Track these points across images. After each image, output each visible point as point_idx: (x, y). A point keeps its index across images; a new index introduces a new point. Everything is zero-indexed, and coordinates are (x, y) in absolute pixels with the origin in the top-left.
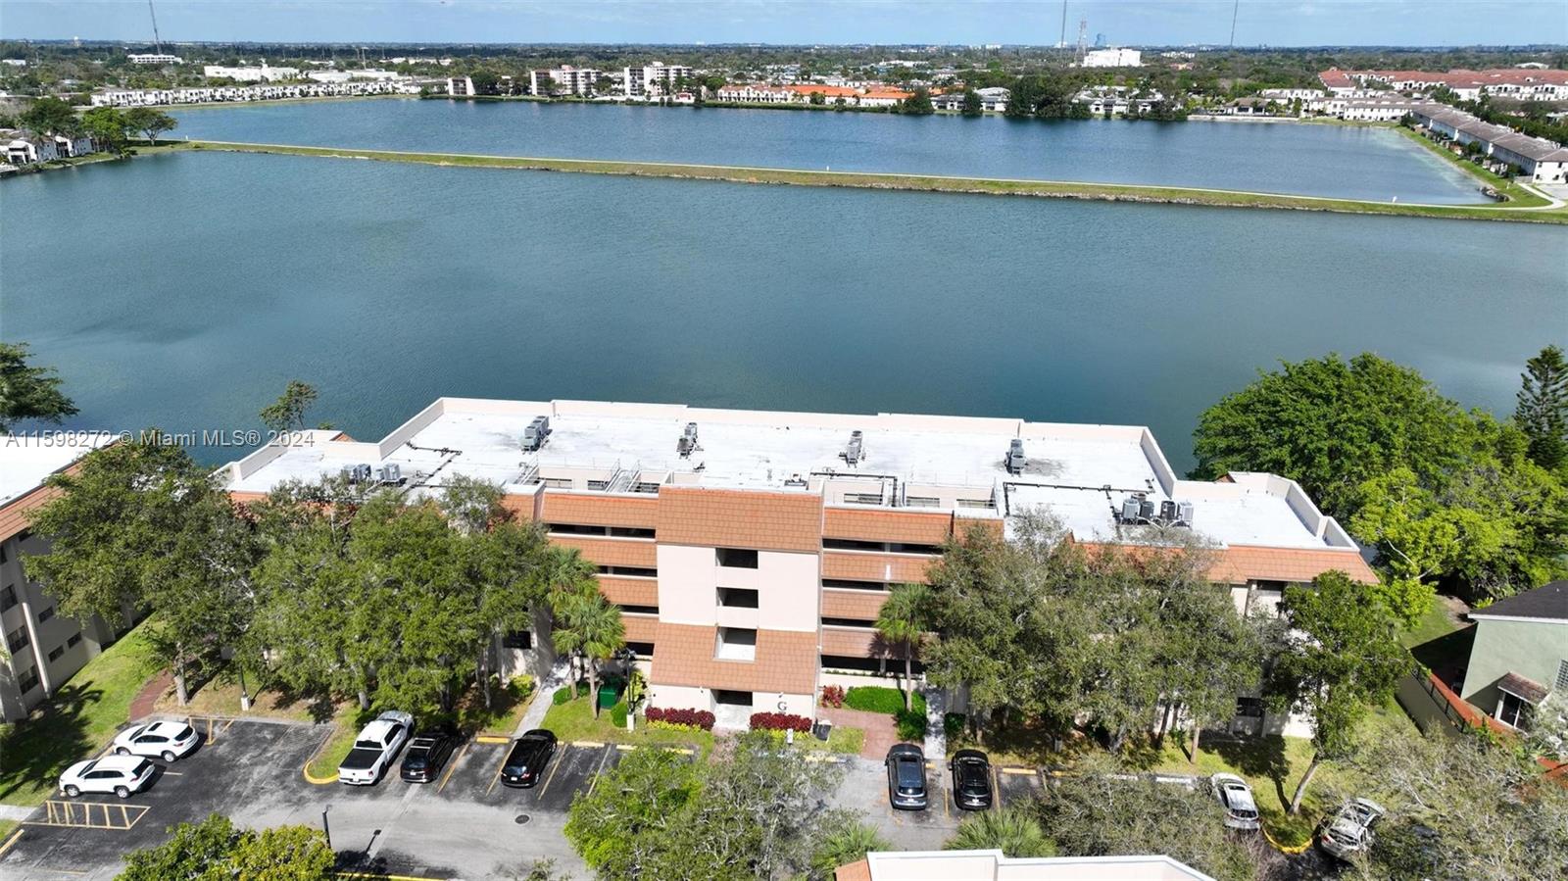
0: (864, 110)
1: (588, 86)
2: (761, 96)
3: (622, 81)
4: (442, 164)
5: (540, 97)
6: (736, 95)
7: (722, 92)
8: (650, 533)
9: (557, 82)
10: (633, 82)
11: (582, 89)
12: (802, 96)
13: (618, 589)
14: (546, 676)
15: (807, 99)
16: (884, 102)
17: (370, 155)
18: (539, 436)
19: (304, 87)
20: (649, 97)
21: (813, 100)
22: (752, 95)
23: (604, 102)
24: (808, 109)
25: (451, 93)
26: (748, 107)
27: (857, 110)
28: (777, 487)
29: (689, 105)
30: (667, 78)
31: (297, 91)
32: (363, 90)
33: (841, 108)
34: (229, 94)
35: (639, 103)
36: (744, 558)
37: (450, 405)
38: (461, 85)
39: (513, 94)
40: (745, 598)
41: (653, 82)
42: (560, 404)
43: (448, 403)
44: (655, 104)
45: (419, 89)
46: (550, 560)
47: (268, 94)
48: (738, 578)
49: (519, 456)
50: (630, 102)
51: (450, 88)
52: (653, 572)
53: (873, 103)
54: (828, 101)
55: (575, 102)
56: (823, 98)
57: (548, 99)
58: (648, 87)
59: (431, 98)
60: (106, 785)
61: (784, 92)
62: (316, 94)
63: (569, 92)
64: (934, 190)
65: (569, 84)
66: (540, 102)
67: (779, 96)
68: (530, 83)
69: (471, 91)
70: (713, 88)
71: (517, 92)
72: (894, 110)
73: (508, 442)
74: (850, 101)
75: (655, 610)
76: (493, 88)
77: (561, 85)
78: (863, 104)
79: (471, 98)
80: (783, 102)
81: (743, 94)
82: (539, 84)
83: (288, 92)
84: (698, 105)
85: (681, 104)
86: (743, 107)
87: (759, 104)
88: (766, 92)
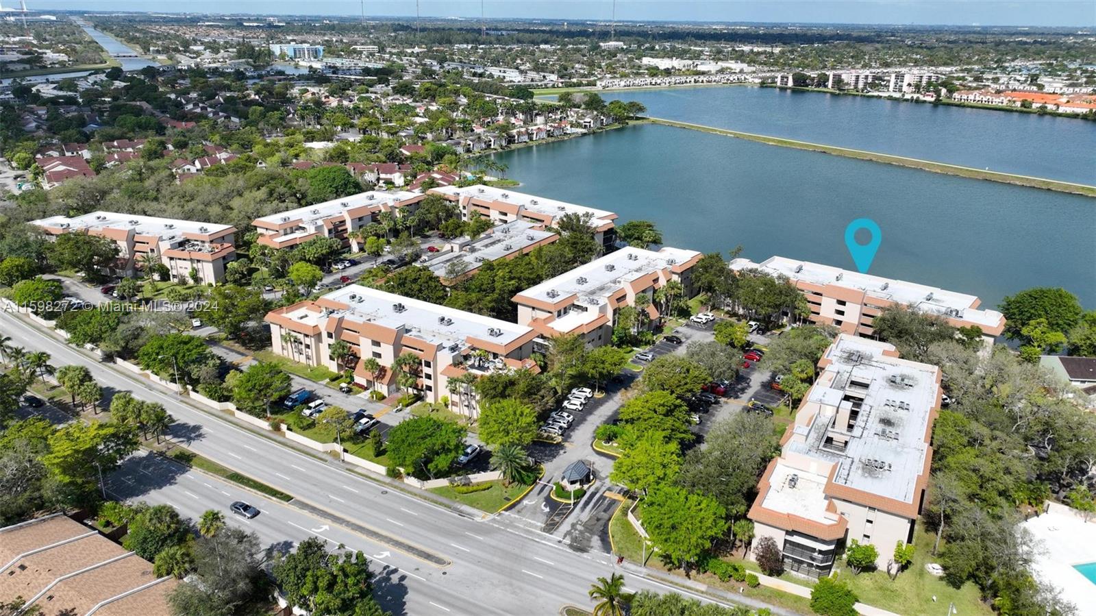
0: (1060, 115)
1: (866, 84)
2: (984, 99)
3: (889, 81)
4: (771, 143)
5: (832, 91)
6: (966, 98)
7: (956, 95)
8: (821, 295)
9: (846, 81)
10: (896, 83)
11: (861, 86)
12: (1014, 102)
13: (813, 308)
14: (790, 325)
15: (1018, 104)
16: (1079, 110)
17: (735, 134)
18: (799, 270)
19: (696, 77)
20: (903, 95)
21: (1023, 105)
22: (977, 99)
23: (873, 96)
24: (1016, 111)
25: (779, 84)
26: (972, 107)
27: (1055, 115)
28: (855, 289)
29: (930, 103)
30: (921, 82)
31: (693, 80)
32: (728, 80)
33: (1043, 112)
34: (659, 81)
35: (896, 99)
36: (843, 303)
37: (777, 258)
38: (785, 80)
39: (816, 86)
40: (841, 313)
41: (909, 85)
42: (806, 262)
43: (776, 257)
44: (907, 100)
45: (760, 81)
46: (798, 294)
47: (678, 81)
48: (841, 308)
49: (794, 273)
50: (890, 98)
51: (779, 80)
52: (820, 304)
53: (1069, 110)
54: (1034, 106)
55: (854, 95)
56: (1031, 104)
57: (837, 92)
58: (905, 88)
59: (766, 87)
60: (699, 320)
61: (1002, 98)
62: (702, 82)
63: (852, 87)
64: (1049, 190)
65: (853, 83)
66: (832, 94)
67: (997, 100)
68: (828, 80)
69: (790, 84)
70: (951, 91)
71: (818, 85)
72: (1085, 117)
73: (791, 270)
74: (1051, 107)
75: (818, 314)
76: (804, 82)
77: (847, 84)
78: (1061, 110)
79: (790, 88)
80: (1000, 104)
81: (971, 97)
82: (834, 82)
83: (688, 80)
84: (937, 104)
85: (924, 102)
86: (968, 107)
87: (980, 106)
88: (988, 97)
